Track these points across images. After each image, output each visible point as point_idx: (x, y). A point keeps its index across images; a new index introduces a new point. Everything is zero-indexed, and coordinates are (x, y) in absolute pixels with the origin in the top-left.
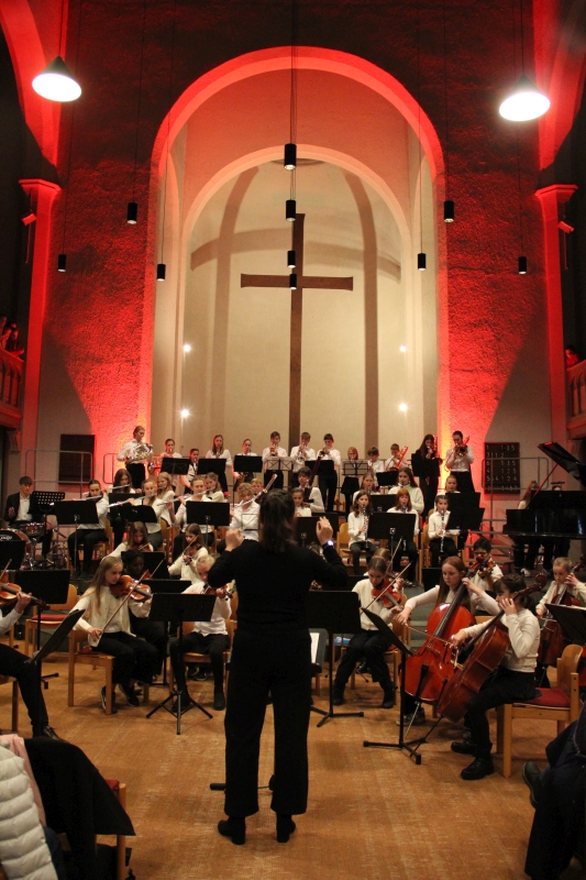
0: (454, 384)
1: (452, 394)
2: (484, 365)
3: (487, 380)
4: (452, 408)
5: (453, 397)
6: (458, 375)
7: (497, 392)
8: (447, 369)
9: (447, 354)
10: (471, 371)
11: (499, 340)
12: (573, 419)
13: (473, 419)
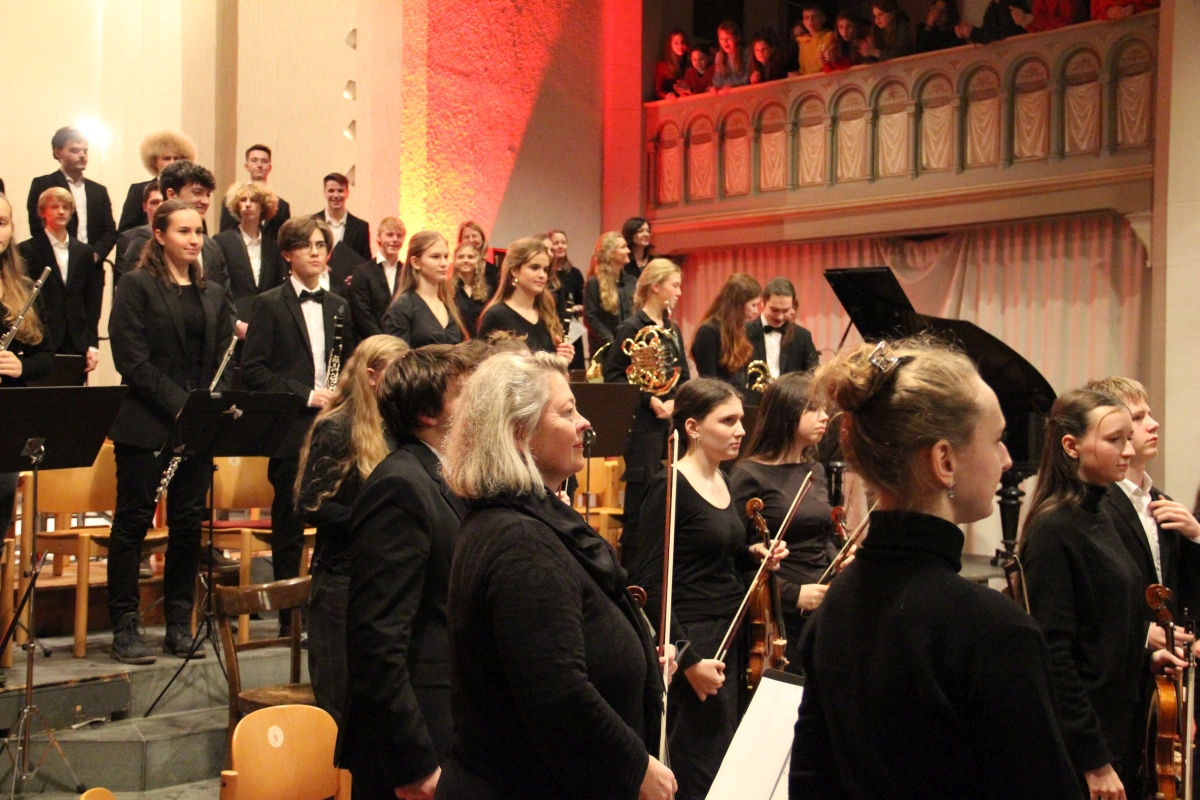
0: (436, 100)
1: (431, 127)
2: (490, 65)
3: (497, 102)
4: (430, 159)
5: (433, 132)
6: (444, 82)
7: (512, 135)
8: (421, 62)
9: (422, 24)
10: (467, 76)
11: (519, 10)
12: (660, 213)
13: (471, 192)
